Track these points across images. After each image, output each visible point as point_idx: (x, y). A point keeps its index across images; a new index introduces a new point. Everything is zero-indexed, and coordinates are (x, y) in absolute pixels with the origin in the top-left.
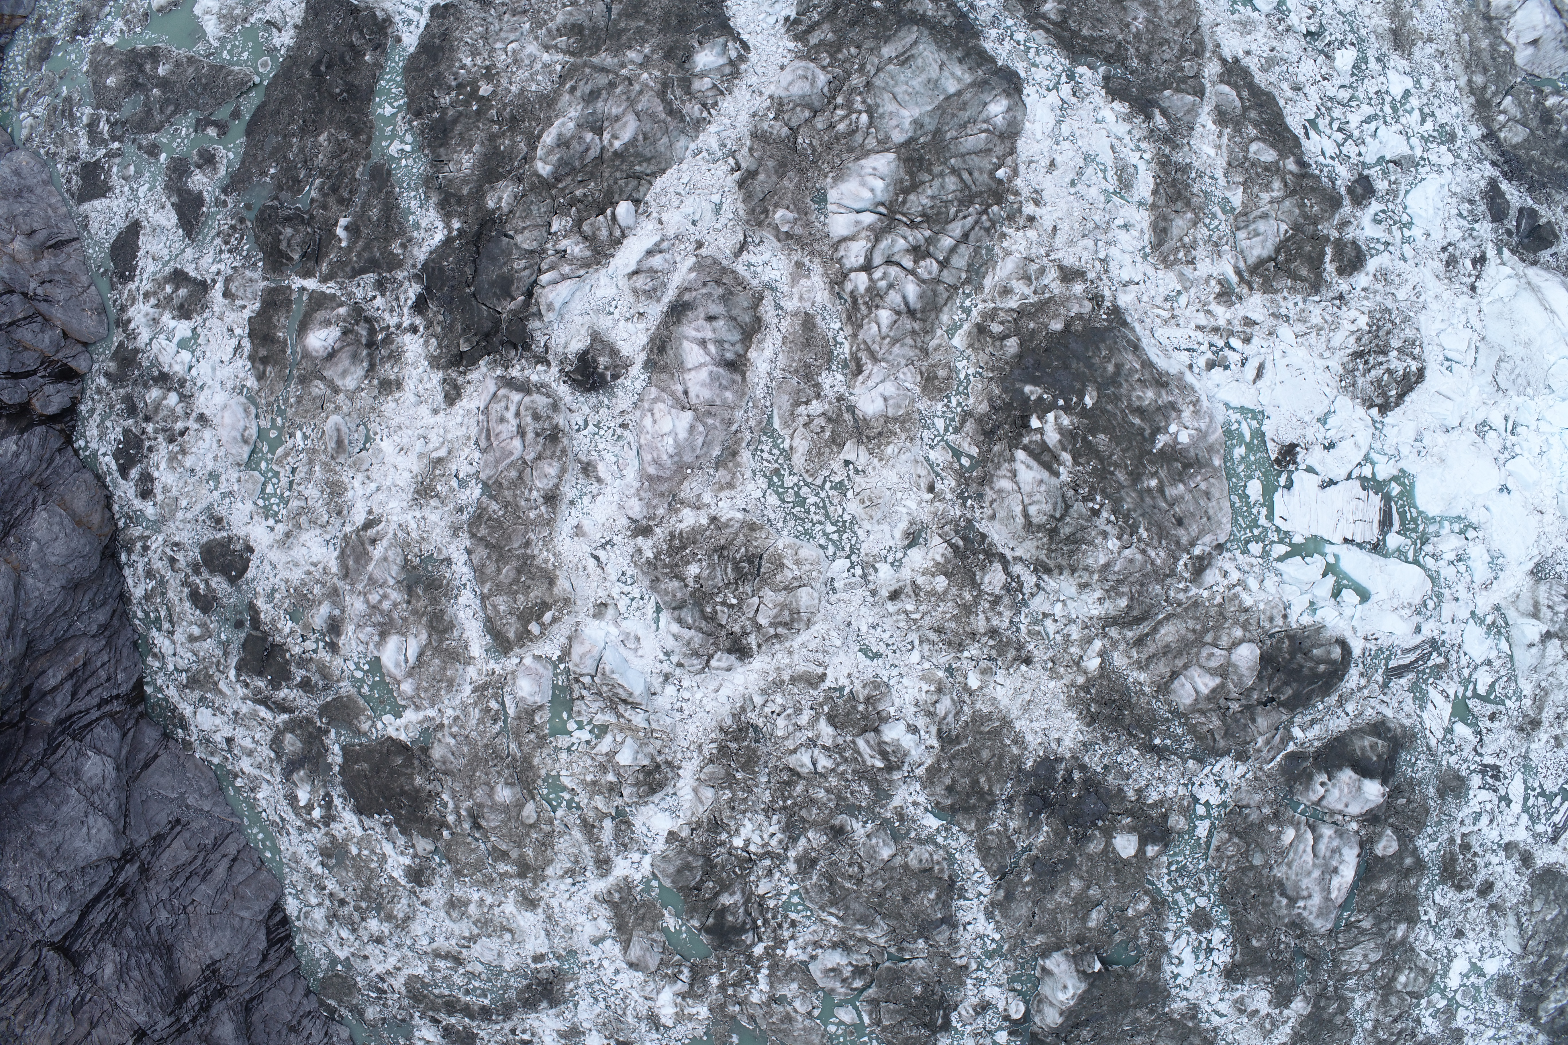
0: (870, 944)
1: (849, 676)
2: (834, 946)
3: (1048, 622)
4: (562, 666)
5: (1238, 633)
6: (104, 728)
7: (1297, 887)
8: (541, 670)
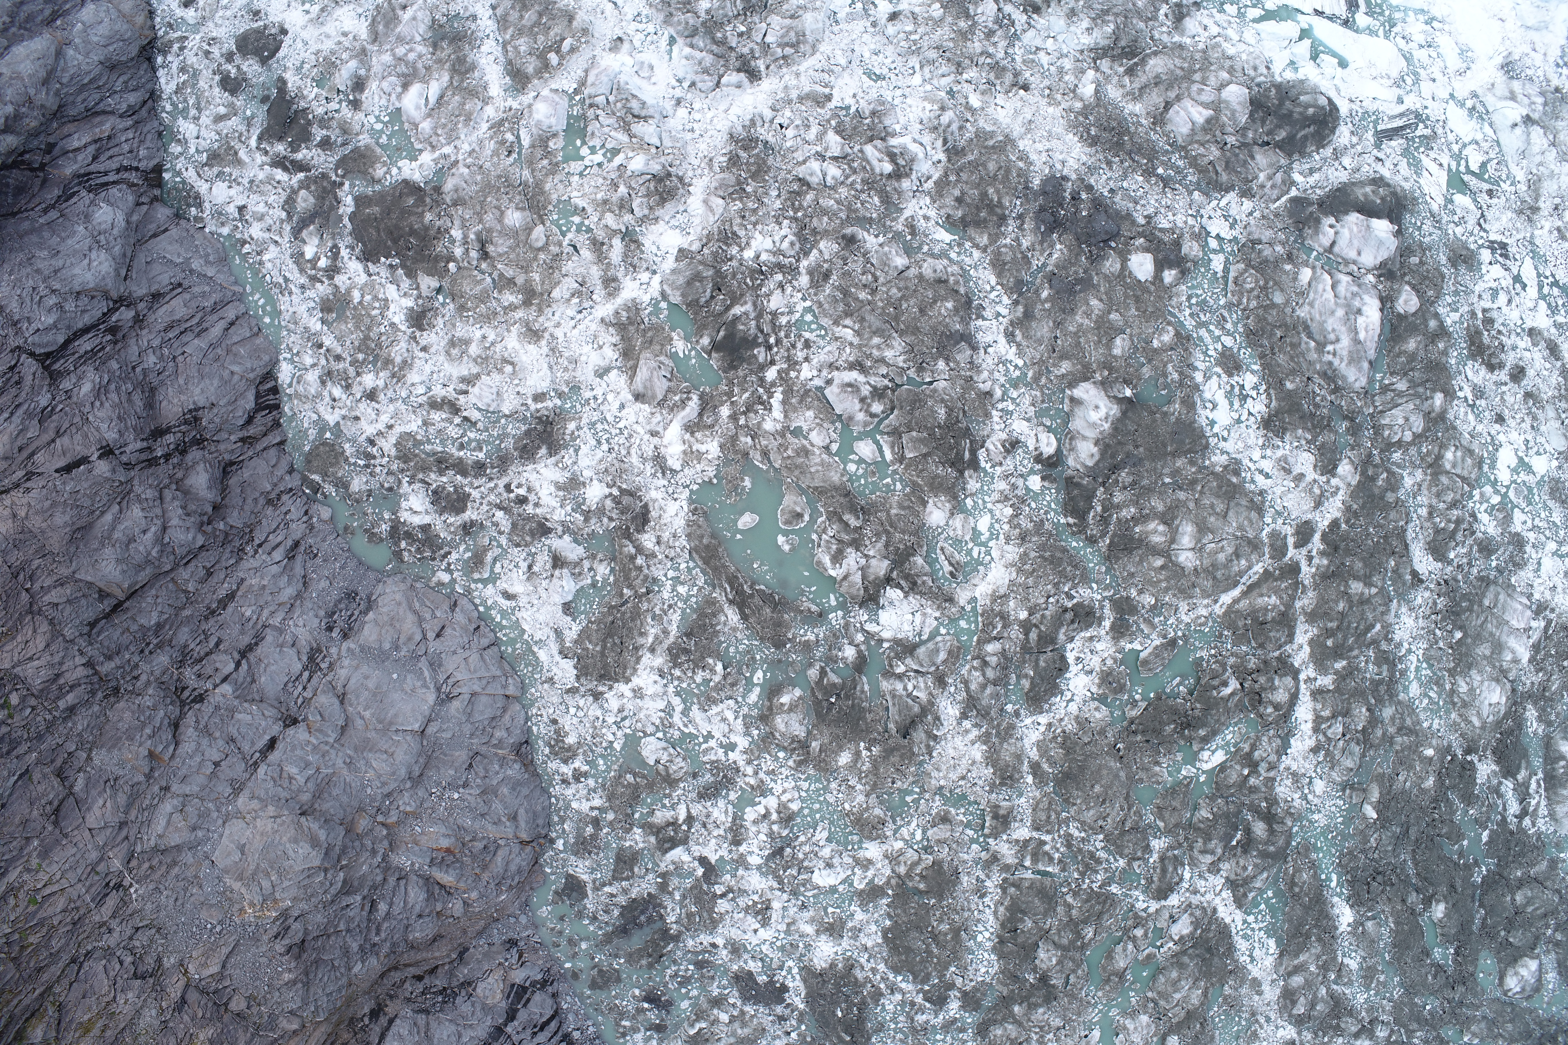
0: (888, 365)
1: (854, 96)
2: (851, 366)
3: (1042, 54)
4: (577, 98)
5: (1225, 75)
6: (120, 190)
7: (1323, 331)
8: (557, 99)
